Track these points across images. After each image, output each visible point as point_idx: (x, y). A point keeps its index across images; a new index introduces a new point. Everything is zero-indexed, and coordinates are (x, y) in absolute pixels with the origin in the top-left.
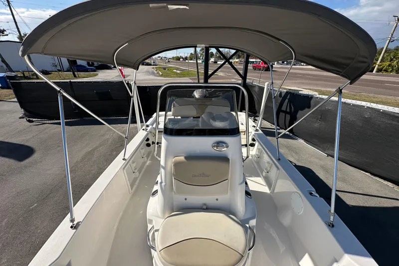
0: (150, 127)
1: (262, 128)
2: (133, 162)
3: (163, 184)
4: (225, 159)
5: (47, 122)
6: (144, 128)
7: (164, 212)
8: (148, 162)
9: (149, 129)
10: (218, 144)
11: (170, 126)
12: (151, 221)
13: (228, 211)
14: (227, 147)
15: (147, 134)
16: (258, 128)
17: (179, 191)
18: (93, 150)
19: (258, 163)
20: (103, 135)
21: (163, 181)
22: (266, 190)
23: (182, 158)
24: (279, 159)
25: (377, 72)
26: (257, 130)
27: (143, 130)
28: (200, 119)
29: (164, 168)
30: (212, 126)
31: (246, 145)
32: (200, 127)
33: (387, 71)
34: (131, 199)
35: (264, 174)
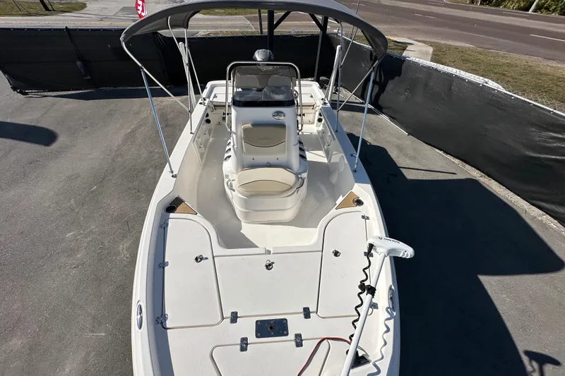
0: (207, 100)
1: (332, 101)
2: (198, 138)
3: (235, 146)
4: (283, 126)
5: (49, 94)
6: (200, 101)
7: (237, 170)
8: (211, 140)
9: (206, 102)
10: (278, 113)
11: (238, 99)
12: (227, 176)
13: (286, 167)
14: (284, 116)
15: (206, 109)
16: (327, 102)
17: (248, 152)
18: (133, 131)
19: (322, 138)
20: (138, 113)
21: (235, 143)
22: (325, 160)
23: (249, 125)
24: (337, 131)
25: (535, 11)
26: (325, 104)
27: (201, 103)
28: (263, 92)
29: (235, 133)
30: (272, 98)
31: (300, 115)
32: (263, 99)
33: (549, 10)
34: (203, 169)
35: (326, 147)
